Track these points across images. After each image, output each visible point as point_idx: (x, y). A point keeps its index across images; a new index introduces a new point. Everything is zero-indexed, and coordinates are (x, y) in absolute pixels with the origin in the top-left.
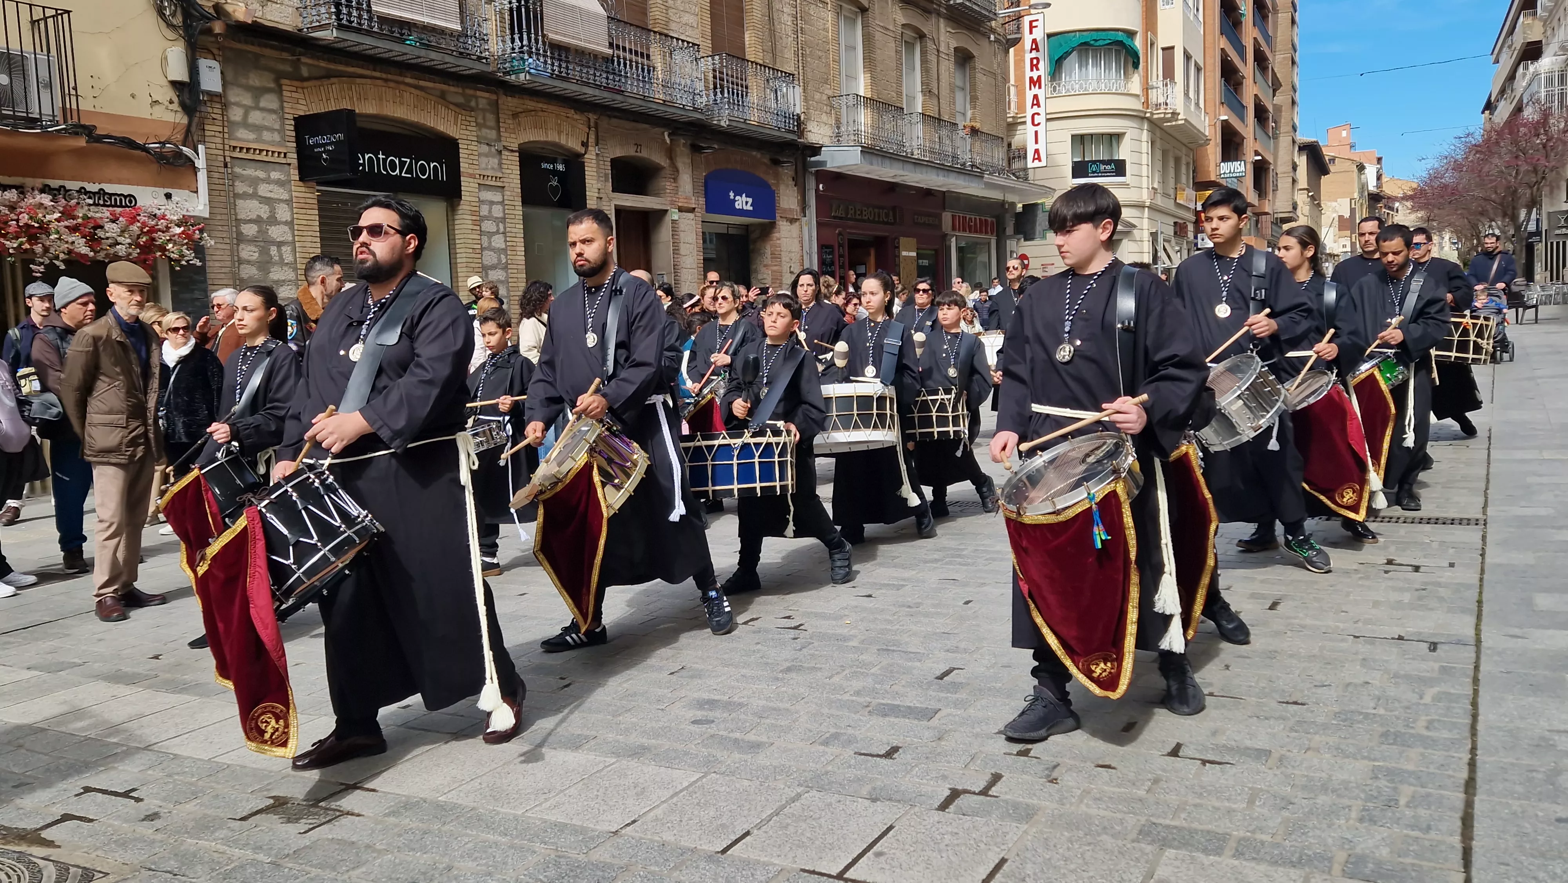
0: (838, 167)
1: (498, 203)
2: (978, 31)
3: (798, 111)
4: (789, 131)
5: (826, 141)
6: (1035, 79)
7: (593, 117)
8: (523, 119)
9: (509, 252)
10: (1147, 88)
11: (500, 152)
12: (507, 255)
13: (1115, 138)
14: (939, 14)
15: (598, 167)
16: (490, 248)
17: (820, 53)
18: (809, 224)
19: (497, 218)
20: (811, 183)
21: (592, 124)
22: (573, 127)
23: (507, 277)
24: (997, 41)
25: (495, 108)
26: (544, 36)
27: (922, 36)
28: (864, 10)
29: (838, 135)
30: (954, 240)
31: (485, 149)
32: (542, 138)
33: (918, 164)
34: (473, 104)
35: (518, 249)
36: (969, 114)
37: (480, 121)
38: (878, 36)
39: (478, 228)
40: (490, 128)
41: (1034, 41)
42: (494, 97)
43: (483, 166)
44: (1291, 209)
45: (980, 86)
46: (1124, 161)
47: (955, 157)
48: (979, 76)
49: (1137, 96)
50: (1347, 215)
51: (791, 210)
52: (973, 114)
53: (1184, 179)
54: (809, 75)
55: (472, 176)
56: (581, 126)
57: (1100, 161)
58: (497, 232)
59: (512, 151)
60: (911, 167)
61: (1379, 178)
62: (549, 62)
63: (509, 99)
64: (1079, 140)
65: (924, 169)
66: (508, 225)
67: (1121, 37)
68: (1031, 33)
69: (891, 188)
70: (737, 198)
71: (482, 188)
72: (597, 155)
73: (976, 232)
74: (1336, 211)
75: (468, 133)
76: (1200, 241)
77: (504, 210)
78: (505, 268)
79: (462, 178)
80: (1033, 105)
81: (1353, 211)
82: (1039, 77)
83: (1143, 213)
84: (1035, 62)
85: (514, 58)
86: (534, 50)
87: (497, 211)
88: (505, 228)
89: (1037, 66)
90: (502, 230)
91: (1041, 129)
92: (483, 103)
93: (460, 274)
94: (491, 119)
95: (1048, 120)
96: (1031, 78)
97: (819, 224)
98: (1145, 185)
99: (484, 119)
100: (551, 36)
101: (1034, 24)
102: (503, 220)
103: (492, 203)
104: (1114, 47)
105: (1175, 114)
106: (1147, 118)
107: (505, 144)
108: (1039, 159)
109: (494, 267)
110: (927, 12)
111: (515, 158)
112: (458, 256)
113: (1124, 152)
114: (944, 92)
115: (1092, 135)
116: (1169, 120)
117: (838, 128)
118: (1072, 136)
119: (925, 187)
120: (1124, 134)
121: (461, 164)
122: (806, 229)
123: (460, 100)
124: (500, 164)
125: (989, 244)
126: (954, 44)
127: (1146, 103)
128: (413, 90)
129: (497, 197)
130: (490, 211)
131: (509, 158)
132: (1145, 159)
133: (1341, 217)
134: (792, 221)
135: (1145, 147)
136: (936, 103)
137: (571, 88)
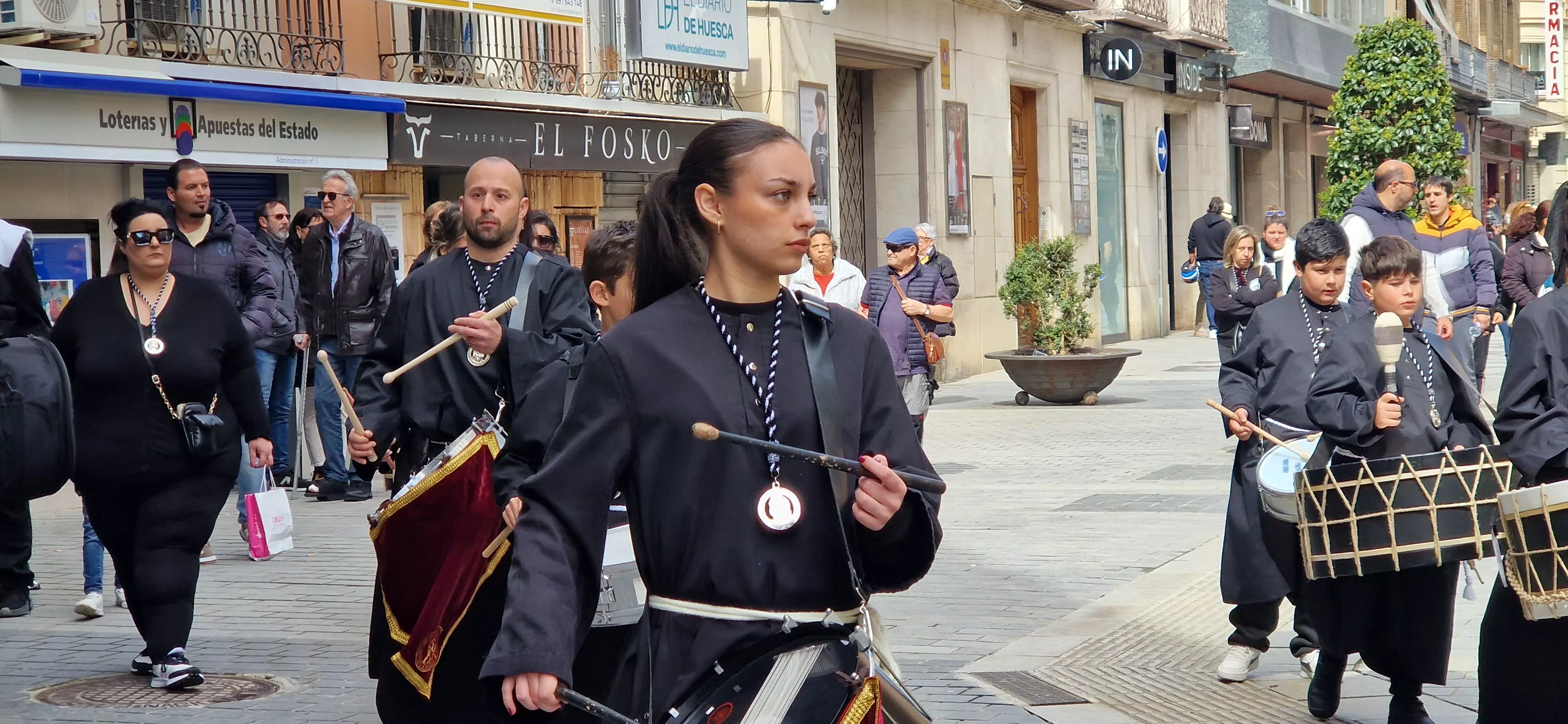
6: (1554, 22)
80: (1552, 44)
82: (1558, 21)
84: (1554, 7)
89: (1555, 10)
91: (1559, 66)
96: (1550, 21)
108: (1557, 92)
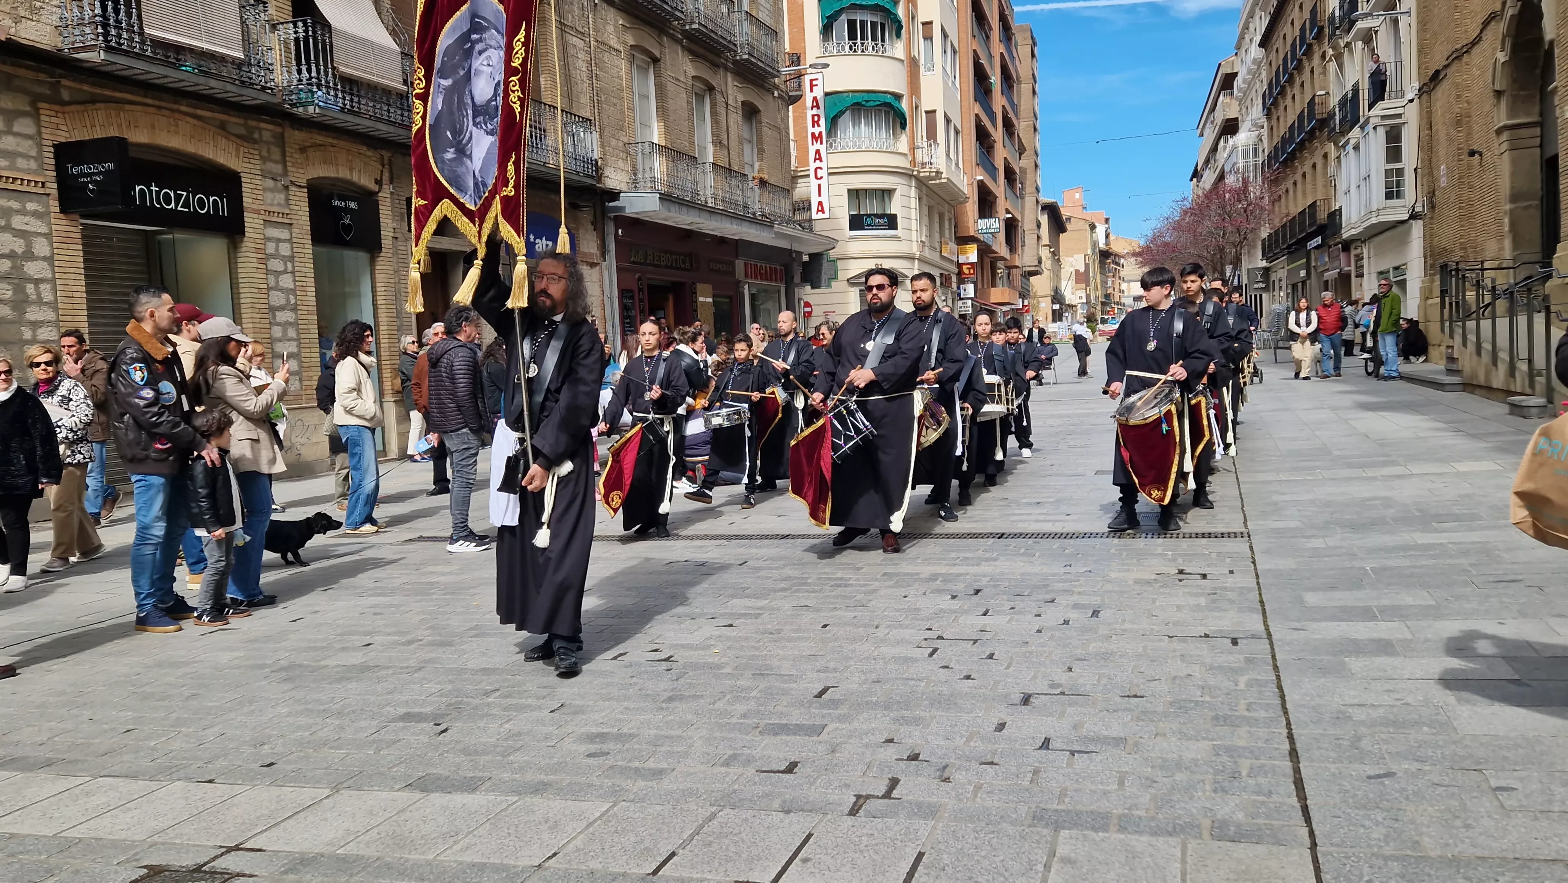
0: (637, 213)
1: (285, 241)
2: (763, 87)
3: (596, 156)
4: (588, 176)
5: (623, 187)
6: (817, 135)
7: (386, 155)
8: (311, 153)
9: (298, 293)
10: (913, 148)
11: (286, 188)
12: (296, 296)
13: (886, 194)
14: (726, 69)
15: (393, 206)
16: (277, 288)
17: (615, 101)
18: (609, 268)
19: (284, 256)
20: (610, 228)
21: (386, 162)
22: (366, 163)
23: (297, 319)
24: (780, 97)
25: (281, 141)
26: (334, 68)
27: (711, 89)
28: (656, 61)
29: (635, 182)
30: (746, 287)
31: (270, 183)
32: (333, 175)
33: (713, 212)
34: (256, 136)
35: (308, 289)
36: (757, 165)
37: (264, 153)
38: (670, 87)
39: (264, 266)
40: (276, 162)
41: (815, 99)
42: (279, 130)
43: (269, 201)
44: (1036, 263)
45: (766, 139)
46: (895, 216)
47: (746, 207)
48: (766, 130)
49: (905, 155)
50: (1082, 270)
51: (592, 254)
52: (760, 166)
53: (947, 232)
54: (606, 122)
55: (258, 212)
56: (373, 163)
57: (874, 215)
58: (285, 272)
59: (300, 187)
60: (707, 215)
61: (1107, 236)
62: (340, 95)
63: (296, 132)
64: (855, 194)
65: (719, 217)
66: (297, 264)
67: (889, 99)
68: (812, 91)
69: (688, 235)
70: (538, 241)
71: (268, 224)
72: (392, 193)
73: (767, 279)
74: (1072, 266)
75: (251, 166)
76: (962, 291)
77: (292, 248)
78: (295, 309)
79: (245, 214)
80: (815, 159)
81: (1087, 266)
82: (820, 133)
83: (913, 264)
84: (816, 118)
85: (301, 90)
86: (323, 82)
87: (285, 249)
88: (293, 267)
89: (818, 122)
90: (290, 269)
91: (824, 183)
92: (267, 136)
93: (244, 316)
94: (276, 154)
95: (830, 174)
96: (813, 134)
97: (619, 269)
98: (914, 239)
99: (269, 151)
100: (342, 69)
101: (814, 83)
102: (291, 258)
103: (279, 241)
104: (883, 109)
105: (938, 173)
106: (915, 176)
107: (293, 179)
108: (822, 211)
109: (281, 308)
110: (715, 66)
111: (304, 194)
112: (242, 296)
113: (895, 207)
114: (734, 144)
115: (866, 190)
116: (933, 179)
117: (635, 174)
118: (849, 190)
119: (719, 234)
120: (895, 190)
121: (244, 199)
122: (606, 274)
123: (242, 131)
124: (287, 200)
125: (779, 292)
126: (740, 98)
127: (913, 162)
128: (189, 119)
129: (284, 234)
130: (277, 249)
131: (298, 194)
132: (914, 214)
133: (1077, 271)
134: (592, 265)
135: (914, 203)
136: (726, 153)
137: (364, 124)
